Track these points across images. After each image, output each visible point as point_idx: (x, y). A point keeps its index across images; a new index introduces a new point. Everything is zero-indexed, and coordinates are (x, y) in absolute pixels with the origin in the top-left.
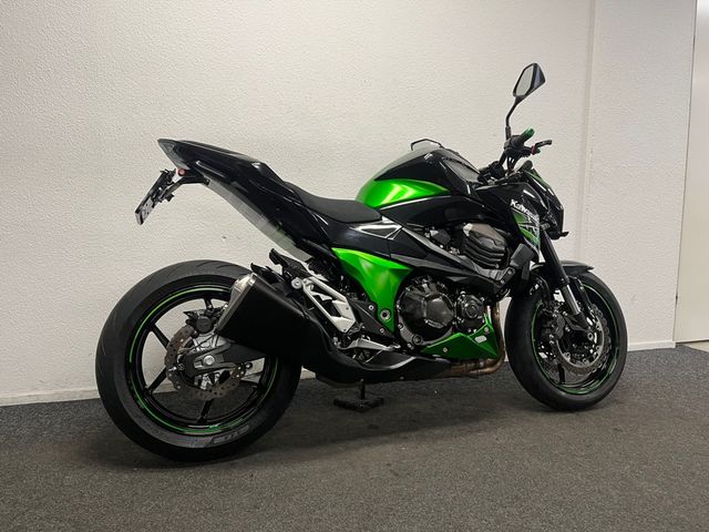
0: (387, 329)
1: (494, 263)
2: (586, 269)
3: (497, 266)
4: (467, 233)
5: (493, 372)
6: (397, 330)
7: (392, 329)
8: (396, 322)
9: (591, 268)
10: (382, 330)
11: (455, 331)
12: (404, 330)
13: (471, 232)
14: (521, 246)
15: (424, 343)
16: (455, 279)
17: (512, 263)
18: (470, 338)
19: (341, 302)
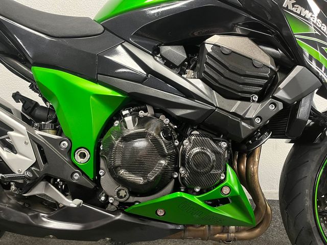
0: (83, 174)
1: (251, 93)
3: (256, 98)
5: (250, 239)
6: (97, 180)
7: (91, 174)
8: (97, 168)
10: (77, 176)
11: (176, 189)
12: (107, 182)
13: (216, 47)
14: (298, 69)
15: (132, 199)
16: (179, 113)
17: (281, 94)
18: (196, 200)
19: (20, 133)
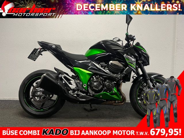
0: (85, 89)
2: (161, 76)
4: (110, 64)
6: (88, 90)
7: (87, 89)
9: (163, 75)
10: (84, 90)
11: (104, 91)
12: (90, 91)
13: (111, 63)
14: (128, 67)
15: (95, 94)
16: (104, 77)
17: (124, 73)
18: (108, 94)
19: (73, 81)
